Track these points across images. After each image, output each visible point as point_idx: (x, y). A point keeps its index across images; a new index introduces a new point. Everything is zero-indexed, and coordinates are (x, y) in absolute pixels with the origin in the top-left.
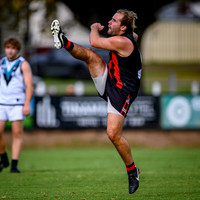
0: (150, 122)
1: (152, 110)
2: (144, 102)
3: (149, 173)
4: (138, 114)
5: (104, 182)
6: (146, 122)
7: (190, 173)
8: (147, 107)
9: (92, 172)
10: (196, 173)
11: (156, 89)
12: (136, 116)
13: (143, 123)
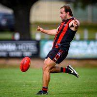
0: (35, 54)
1: (36, 48)
2: (31, 44)
3: (33, 82)
4: (28, 50)
5: (9, 86)
6: (33, 54)
7: (56, 82)
8: (33, 46)
9: (3, 81)
10: (59, 82)
11: (38, 37)
12: (27, 51)
13: (31, 55)
